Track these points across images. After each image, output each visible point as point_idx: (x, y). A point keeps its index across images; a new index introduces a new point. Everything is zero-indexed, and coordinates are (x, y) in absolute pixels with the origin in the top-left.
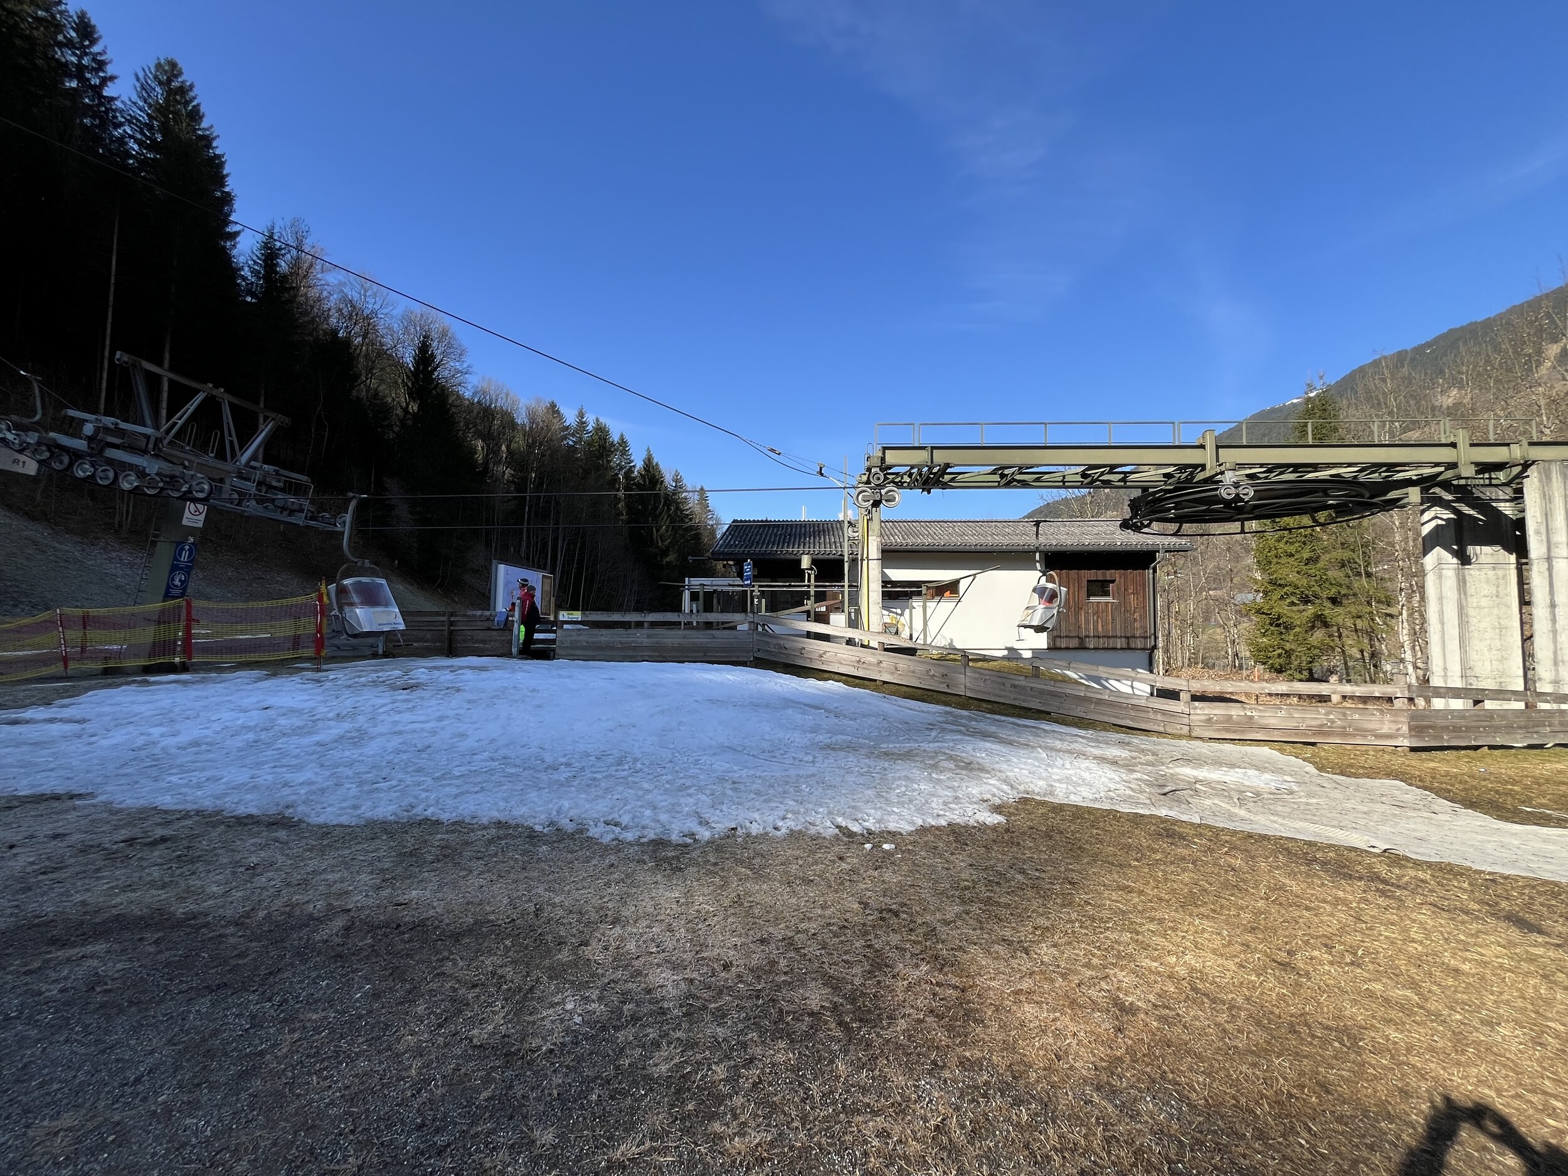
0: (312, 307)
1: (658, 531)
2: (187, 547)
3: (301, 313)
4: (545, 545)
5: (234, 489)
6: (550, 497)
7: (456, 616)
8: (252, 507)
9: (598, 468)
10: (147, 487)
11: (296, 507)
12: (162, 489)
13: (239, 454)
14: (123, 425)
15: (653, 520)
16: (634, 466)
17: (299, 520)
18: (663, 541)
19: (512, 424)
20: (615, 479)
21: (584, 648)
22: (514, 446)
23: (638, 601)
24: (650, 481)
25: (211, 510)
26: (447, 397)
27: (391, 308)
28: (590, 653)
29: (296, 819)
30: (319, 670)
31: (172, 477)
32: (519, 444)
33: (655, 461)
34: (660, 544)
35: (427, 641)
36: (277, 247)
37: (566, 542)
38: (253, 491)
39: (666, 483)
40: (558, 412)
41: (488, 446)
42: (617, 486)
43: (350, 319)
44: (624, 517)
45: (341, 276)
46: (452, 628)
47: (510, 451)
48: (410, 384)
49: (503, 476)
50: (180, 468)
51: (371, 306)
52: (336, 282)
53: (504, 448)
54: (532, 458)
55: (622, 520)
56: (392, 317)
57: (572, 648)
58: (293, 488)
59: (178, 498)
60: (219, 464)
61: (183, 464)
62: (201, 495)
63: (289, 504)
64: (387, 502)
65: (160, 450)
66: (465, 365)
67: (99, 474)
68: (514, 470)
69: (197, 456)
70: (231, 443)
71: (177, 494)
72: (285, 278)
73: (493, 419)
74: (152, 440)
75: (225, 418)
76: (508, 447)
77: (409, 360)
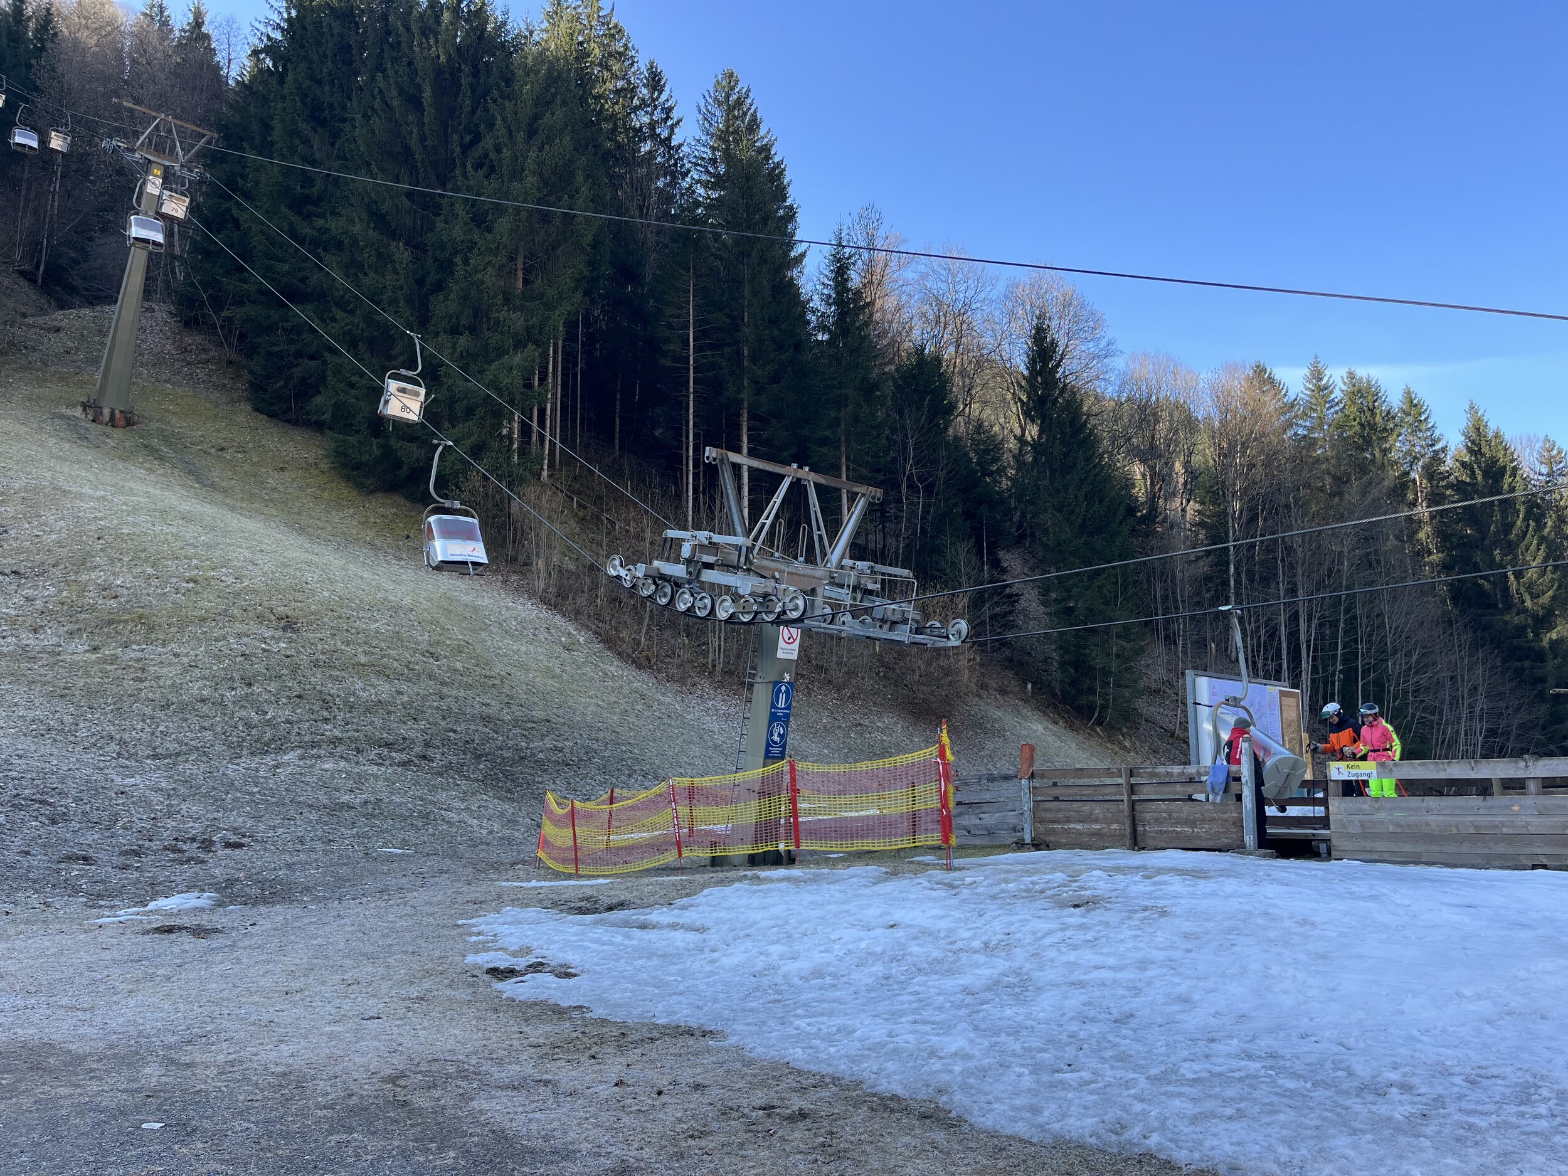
0: (891, 323)
1: (1519, 575)
2: (783, 688)
3: (878, 336)
4: (1273, 634)
5: (828, 601)
6: (1275, 541)
7: (1139, 775)
8: (848, 625)
9: (1362, 468)
10: (742, 613)
11: (897, 617)
12: (756, 613)
13: (829, 551)
14: (717, 538)
15: (1503, 555)
16: (1444, 450)
17: (903, 634)
18: (1534, 597)
19: (1190, 424)
20: (1403, 485)
21: (1392, 837)
22: (1197, 459)
23: (1492, 732)
24: (1486, 474)
25: (807, 634)
26: (1080, 406)
27: (989, 289)
28: (1407, 848)
29: (953, 1114)
30: (949, 868)
31: (765, 596)
32: (1204, 456)
33: (1492, 427)
34: (1528, 604)
35: (1096, 821)
36: (847, 255)
37: (1315, 622)
38: (849, 602)
39: (1525, 471)
40: (1271, 380)
41: (1152, 469)
42: (1410, 497)
43: (938, 322)
44: (1435, 557)
45: (922, 266)
46: (1134, 797)
47: (1192, 474)
48: (1024, 398)
49: (1184, 516)
50: (772, 582)
51: (962, 296)
52: (916, 276)
53: (1178, 467)
54: (1232, 474)
55: (1431, 564)
56: (991, 302)
57: (1365, 836)
58: (890, 588)
59: (772, 623)
60: (808, 570)
61: (773, 577)
62: (795, 615)
63: (889, 613)
64: (1008, 590)
65: (751, 563)
66: (1103, 343)
67: (698, 604)
68: (1202, 503)
69: (788, 563)
70: (820, 537)
71: (771, 617)
72: (858, 293)
73: (1157, 421)
74: (744, 549)
75: (811, 506)
76: (1187, 465)
77: (1020, 363)
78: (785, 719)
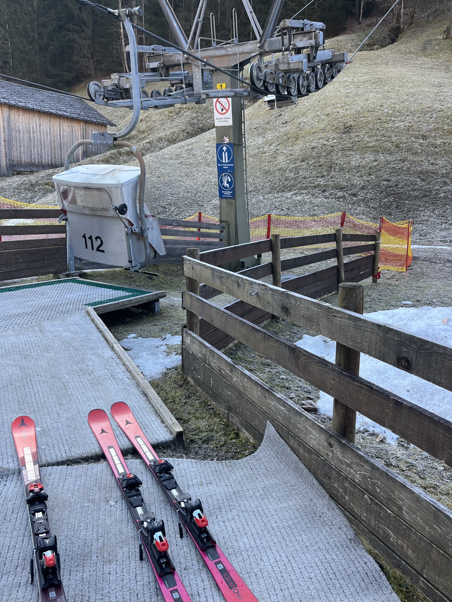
2: (225, 148)
78: (232, 171)
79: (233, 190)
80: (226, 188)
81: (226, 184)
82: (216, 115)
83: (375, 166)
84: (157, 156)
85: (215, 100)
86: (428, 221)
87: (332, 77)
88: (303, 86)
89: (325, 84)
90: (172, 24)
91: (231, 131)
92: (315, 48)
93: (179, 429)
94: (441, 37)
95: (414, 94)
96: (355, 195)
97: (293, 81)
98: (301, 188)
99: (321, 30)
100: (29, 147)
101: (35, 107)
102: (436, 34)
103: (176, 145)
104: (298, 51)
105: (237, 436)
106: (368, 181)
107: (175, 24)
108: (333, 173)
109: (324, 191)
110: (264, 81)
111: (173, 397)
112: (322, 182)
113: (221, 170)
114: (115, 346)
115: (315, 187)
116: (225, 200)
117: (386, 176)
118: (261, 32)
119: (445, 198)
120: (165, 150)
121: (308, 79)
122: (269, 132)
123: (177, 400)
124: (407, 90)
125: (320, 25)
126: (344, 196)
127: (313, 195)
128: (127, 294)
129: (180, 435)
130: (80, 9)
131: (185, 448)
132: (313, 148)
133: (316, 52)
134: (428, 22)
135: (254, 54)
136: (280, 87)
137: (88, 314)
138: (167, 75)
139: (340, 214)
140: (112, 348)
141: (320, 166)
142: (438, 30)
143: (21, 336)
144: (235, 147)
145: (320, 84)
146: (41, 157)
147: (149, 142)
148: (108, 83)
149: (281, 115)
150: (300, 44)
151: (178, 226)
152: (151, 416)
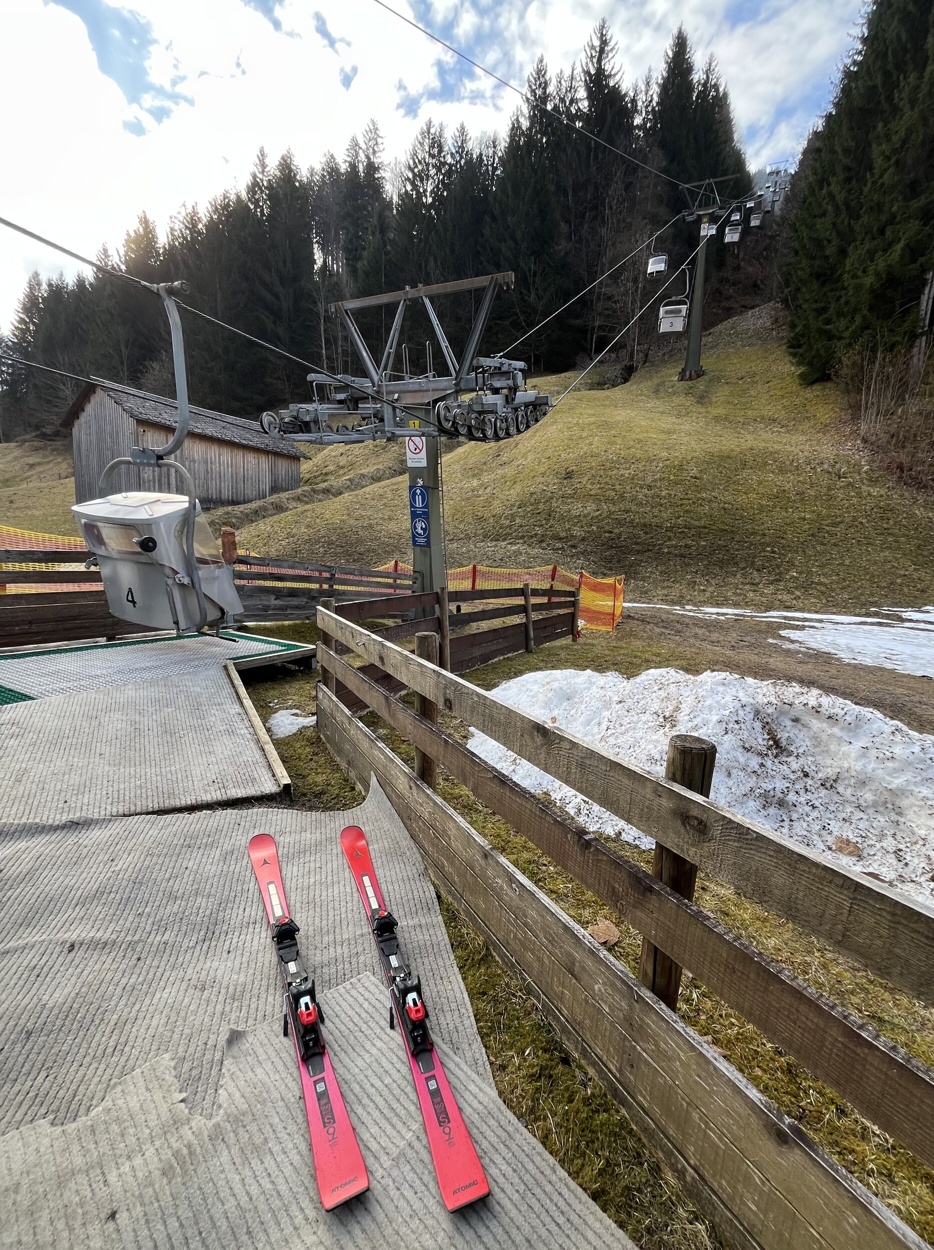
2: (418, 491)
78: (426, 516)
79: (428, 537)
80: (420, 535)
81: (420, 531)
82: (409, 455)
83: (597, 516)
84: (357, 496)
85: (407, 438)
86: (650, 577)
87: (537, 421)
88: (501, 429)
89: (528, 427)
90: (361, 354)
91: (425, 472)
92: (514, 389)
93: (287, 780)
94: (676, 379)
95: (640, 441)
96: (574, 547)
97: (488, 423)
98: (517, 538)
99: (521, 370)
100: (206, 479)
101: (215, 434)
102: (671, 376)
103: (379, 484)
104: (496, 391)
105: (353, 789)
106: (589, 532)
107: (364, 354)
108: (552, 522)
109: (542, 541)
110: (454, 423)
111: (300, 754)
112: (539, 530)
113: (414, 515)
114: (245, 701)
115: (532, 537)
116: (418, 548)
117: (607, 528)
118: (457, 367)
119: (669, 553)
120: (367, 489)
121: (507, 421)
122: (485, 474)
123: (303, 757)
124: (634, 436)
125: (521, 364)
126: (563, 548)
127: (529, 546)
128: (280, 648)
129: (287, 787)
130: (274, 323)
131: (292, 801)
132: (532, 494)
133: (515, 394)
134: (663, 361)
135: (449, 392)
136: (473, 430)
137: (225, 668)
138: (357, 408)
139: (551, 567)
140: (241, 703)
141: (539, 513)
142: (673, 371)
143: (141, 691)
144: (430, 491)
145: (522, 427)
146: (220, 491)
147: (350, 480)
148: (286, 414)
149: (499, 455)
150: (497, 384)
151: (361, 575)
152: (263, 770)
